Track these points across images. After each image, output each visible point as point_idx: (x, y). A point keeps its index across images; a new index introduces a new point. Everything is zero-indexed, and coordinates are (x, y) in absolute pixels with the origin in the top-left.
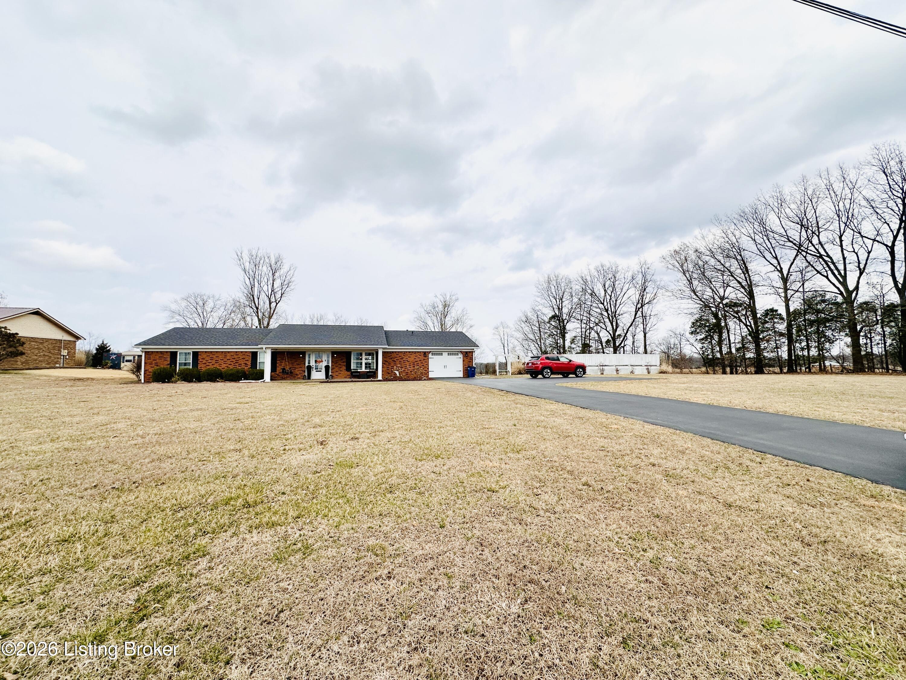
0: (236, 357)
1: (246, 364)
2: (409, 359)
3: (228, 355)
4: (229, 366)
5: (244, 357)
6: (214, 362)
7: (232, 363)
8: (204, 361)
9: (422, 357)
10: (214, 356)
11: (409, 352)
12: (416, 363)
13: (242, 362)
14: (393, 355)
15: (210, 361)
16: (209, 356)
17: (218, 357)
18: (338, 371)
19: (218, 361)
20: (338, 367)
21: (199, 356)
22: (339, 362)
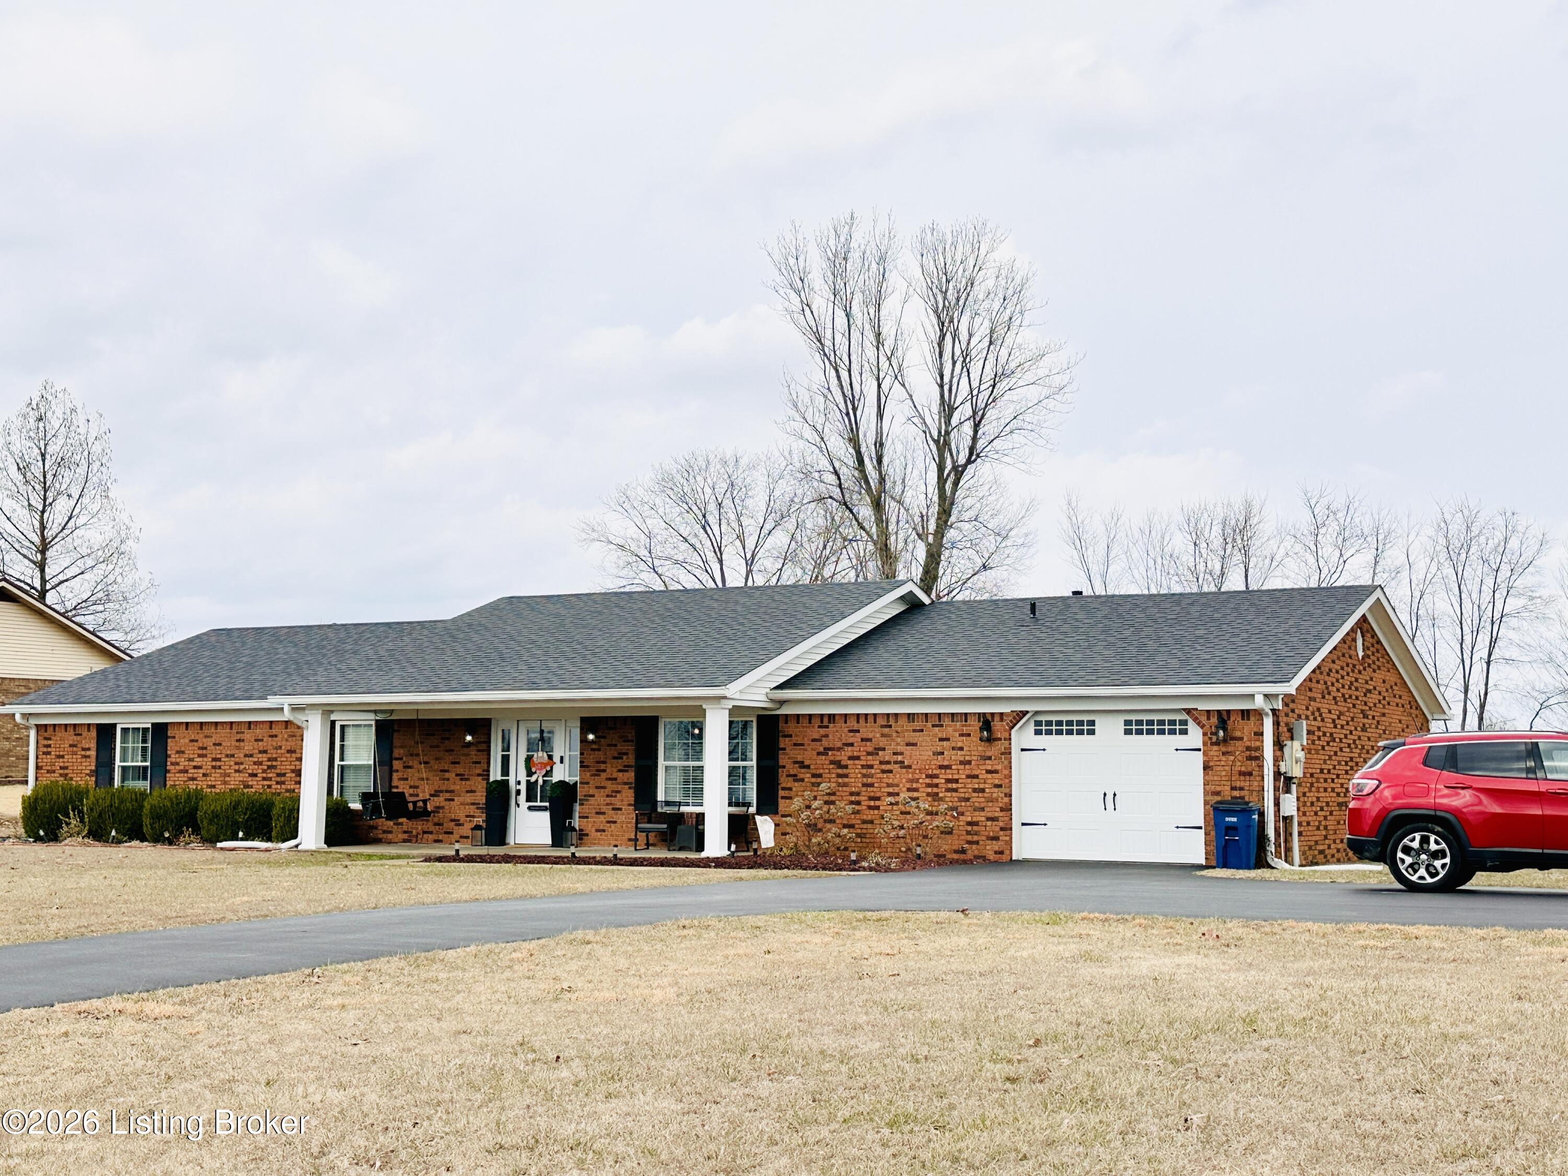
2: (909, 757)
3: (248, 735)
6: (207, 763)
8: (183, 763)
9: (974, 746)
10: (209, 742)
11: (911, 717)
12: (944, 775)
14: (837, 735)
15: (198, 761)
16: (197, 741)
17: (220, 744)
18: (604, 809)
19: (219, 760)
20: (607, 791)
21: (169, 740)
22: (611, 770)
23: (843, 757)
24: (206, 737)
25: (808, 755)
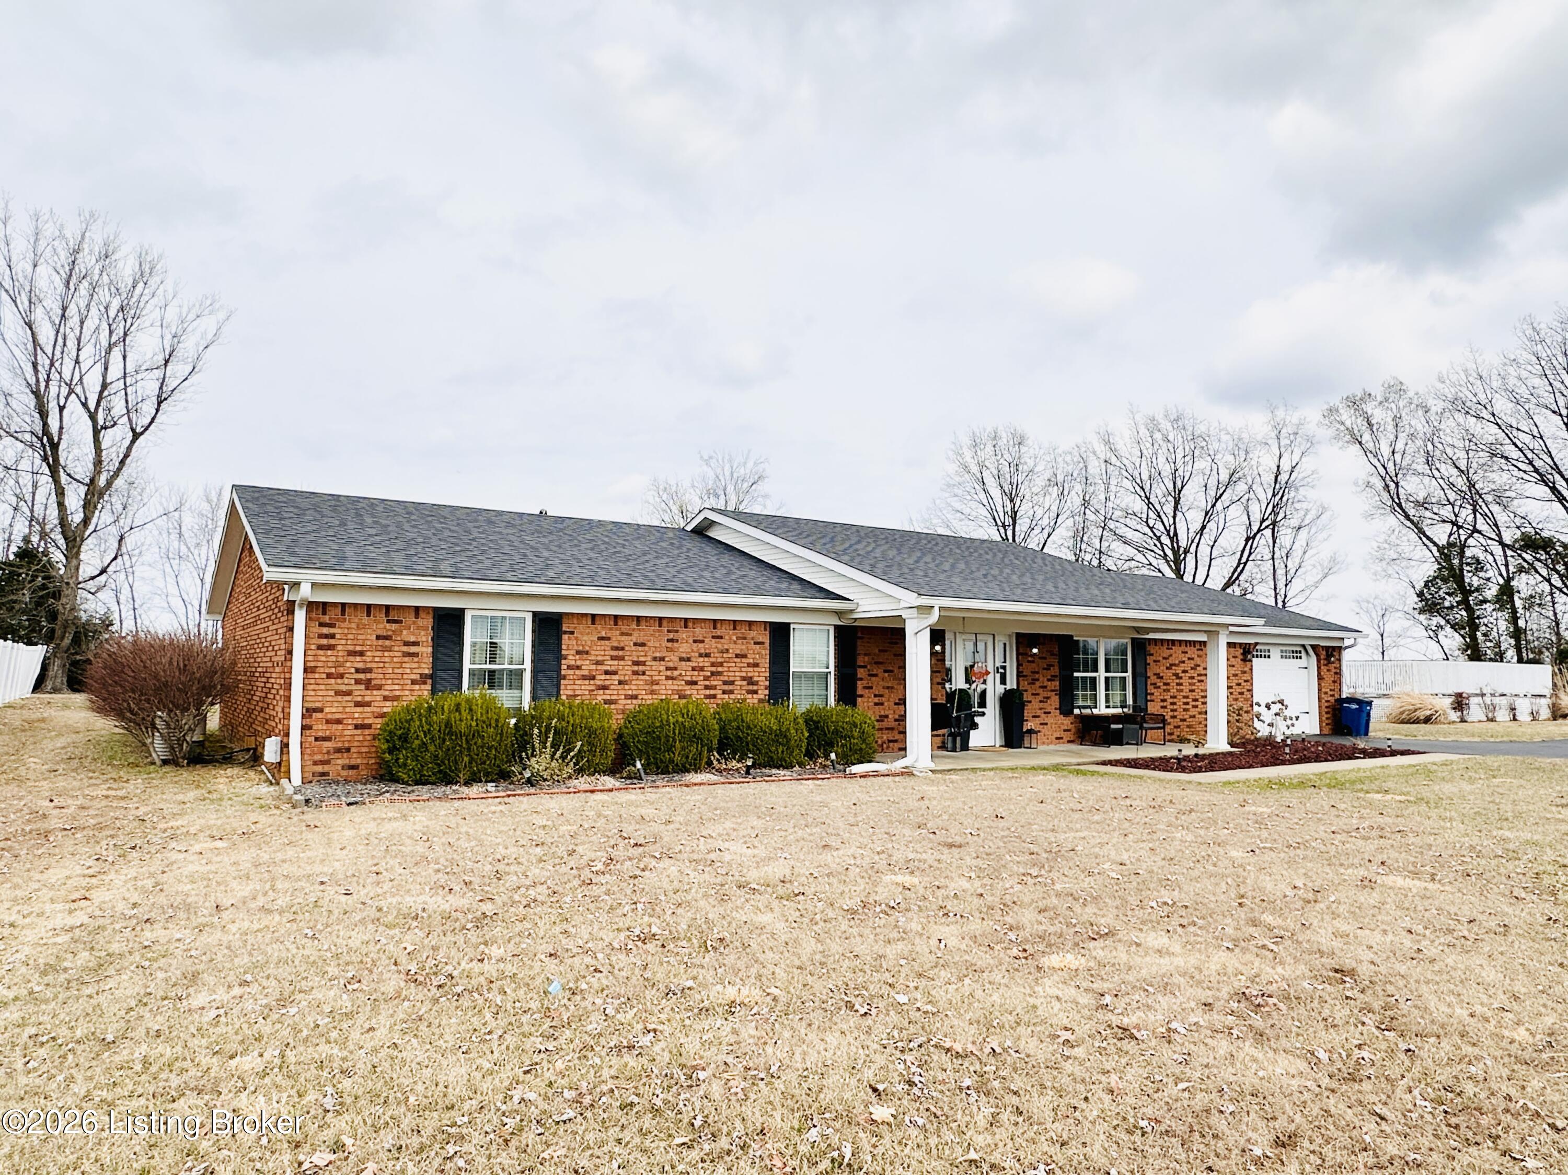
0: (711, 645)
1: (750, 681)
3: (683, 634)
4: (688, 690)
5: (739, 648)
6: (625, 669)
7: (698, 677)
8: (587, 667)
9: (1239, 665)
10: (627, 641)
13: (735, 671)
15: (611, 665)
16: (609, 639)
17: (643, 645)
18: (1039, 713)
19: (643, 663)
20: (1040, 698)
21: (565, 637)
22: (1043, 681)
23: (1179, 670)
24: (622, 634)
25: (1162, 670)
